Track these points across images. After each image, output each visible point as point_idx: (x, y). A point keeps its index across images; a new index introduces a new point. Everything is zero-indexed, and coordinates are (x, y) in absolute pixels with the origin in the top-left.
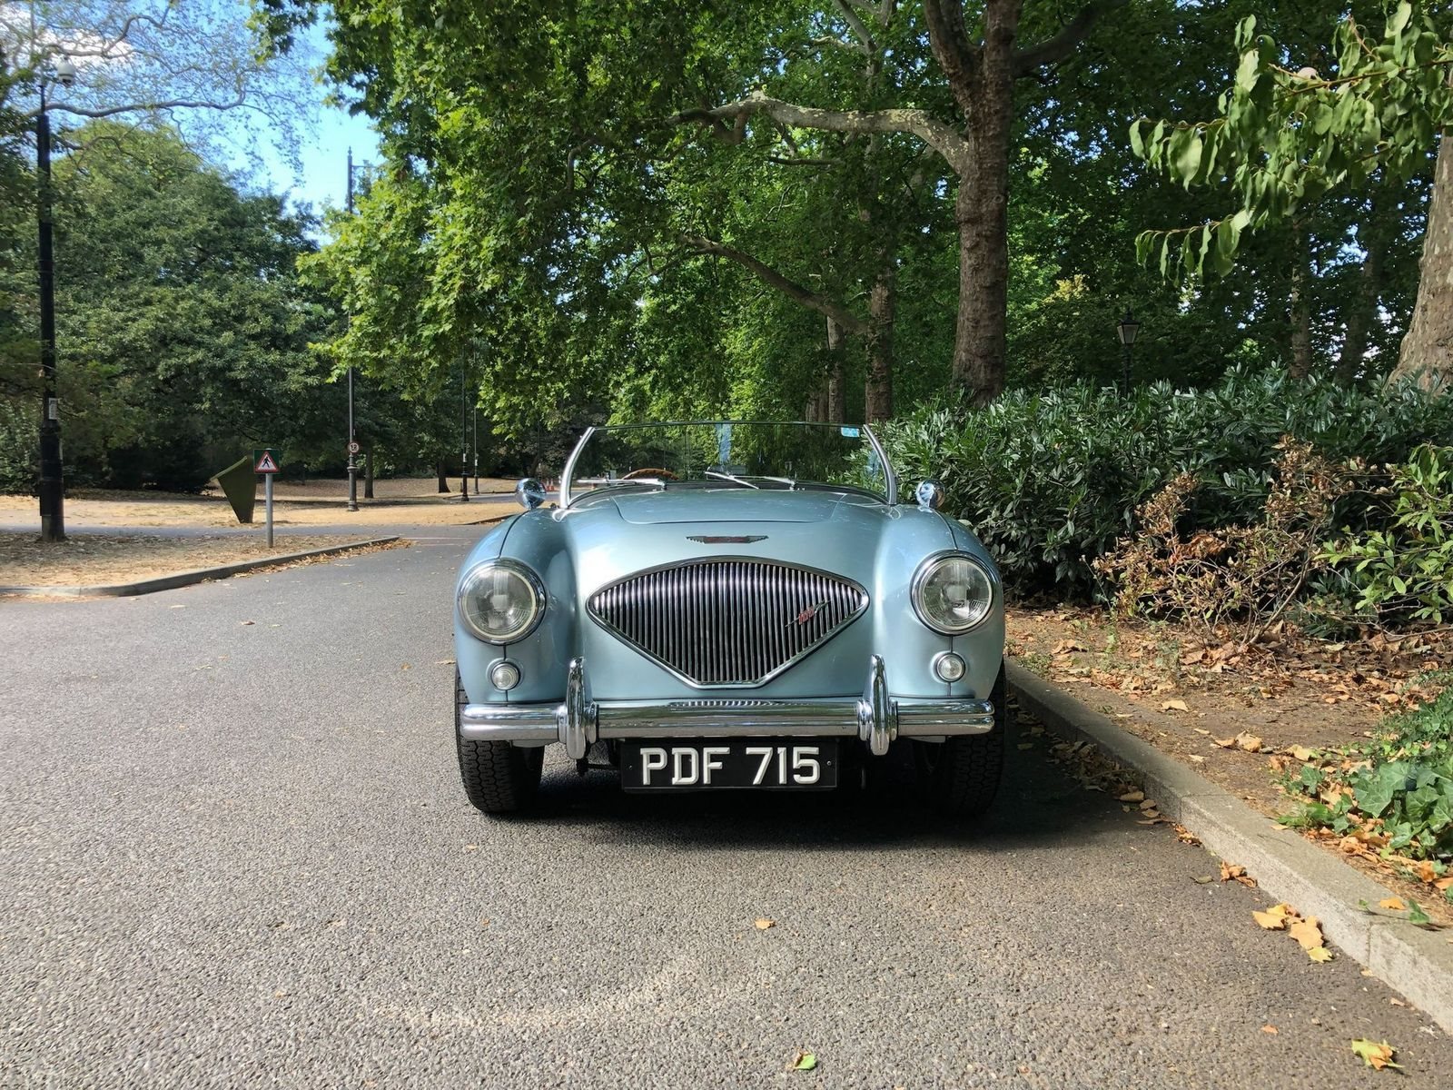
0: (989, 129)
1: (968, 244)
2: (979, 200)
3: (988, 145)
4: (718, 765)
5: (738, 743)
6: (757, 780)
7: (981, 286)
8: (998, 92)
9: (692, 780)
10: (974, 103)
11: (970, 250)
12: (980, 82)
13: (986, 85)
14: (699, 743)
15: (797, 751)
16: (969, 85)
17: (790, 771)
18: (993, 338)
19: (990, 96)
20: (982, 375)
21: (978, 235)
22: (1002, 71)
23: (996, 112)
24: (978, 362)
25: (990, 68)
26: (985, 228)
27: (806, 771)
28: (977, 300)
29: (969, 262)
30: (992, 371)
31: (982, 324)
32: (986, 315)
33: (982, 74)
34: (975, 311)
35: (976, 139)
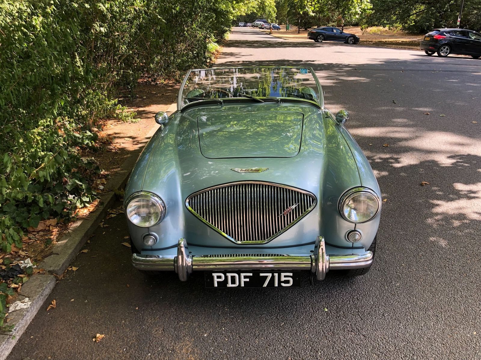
4: (248, 280)
14: (239, 272)
15: (283, 274)
17: (280, 282)
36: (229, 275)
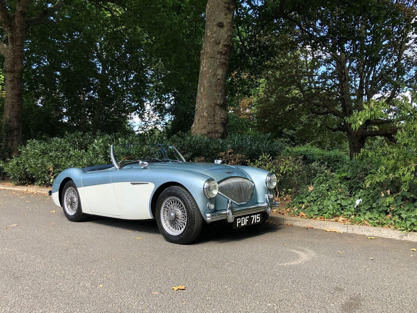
0: (17, 43)
1: (10, 79)
2: (14, 65)
3: (17, 47)
5: (250, 215)
6: (252, 223)
7: (14, 94)
8: (20, 31)
9: (244, 224)
10: (12, 33)
11: (10, 81)
12: (14, 26)
13: (16, 28)
16: (9, 26)
17: (257, 220)
18: (19, 112)
19: (18, 31)
20: (15, 124)
21: (13, 77)
22: (22, 24)
23: (20, 37)
24: (14, 119)
25: (18, 22)
26: (16, 75)
27: (258, 219)
28: (13, 98)
29: (10, 85)
30: (19, 123)
31: (15, 106)
32: (17, 104)
33: (15, 23)
34: (13, 102)
35: (12, 44)
36: (242, 218)
